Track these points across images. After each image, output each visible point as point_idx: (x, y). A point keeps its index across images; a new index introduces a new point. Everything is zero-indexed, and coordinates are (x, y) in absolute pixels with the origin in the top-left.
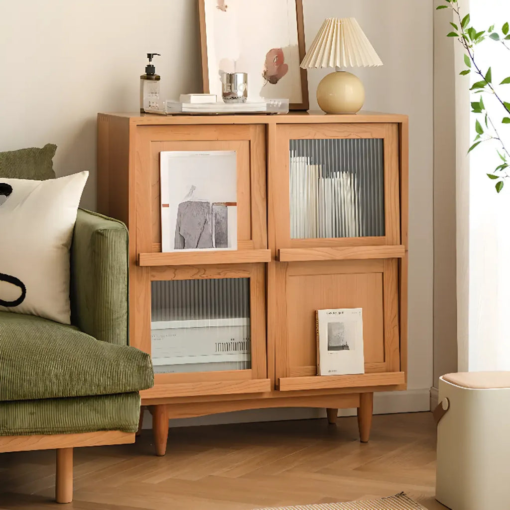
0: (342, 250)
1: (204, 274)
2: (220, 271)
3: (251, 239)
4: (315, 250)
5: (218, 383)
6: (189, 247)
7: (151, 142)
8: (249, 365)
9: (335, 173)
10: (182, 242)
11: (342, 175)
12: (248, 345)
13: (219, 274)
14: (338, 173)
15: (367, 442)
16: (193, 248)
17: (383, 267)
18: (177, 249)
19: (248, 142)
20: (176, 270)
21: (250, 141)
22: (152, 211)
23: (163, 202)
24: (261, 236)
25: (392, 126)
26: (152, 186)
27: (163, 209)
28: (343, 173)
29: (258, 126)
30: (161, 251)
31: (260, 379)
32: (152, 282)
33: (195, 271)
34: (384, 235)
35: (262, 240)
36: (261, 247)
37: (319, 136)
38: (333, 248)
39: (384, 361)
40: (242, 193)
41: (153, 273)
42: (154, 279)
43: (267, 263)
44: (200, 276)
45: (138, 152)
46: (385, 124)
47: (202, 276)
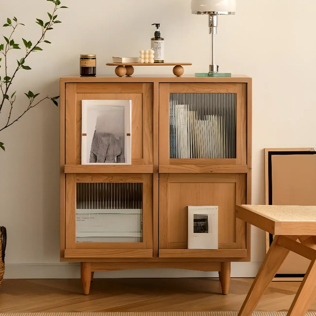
0: (203, 167)
1: (112, 179)
2: (122, 178)
3: (143, 158)
4: (184, 166)
5: (116, 250)
6: (99, 162)
7: (76, 93)
8: (141, 240)
9: (207, 116)
10: (95, 158)
11: (212, 117)
13: (122, 180)
14: (209, 116)
15: (227, 295)
16: (102, 162)
17: (236, 179)
18: (91, 162)
20: (92, 176)
21: (143, 94)
23: (83, 133)
24: (149, 156)
26: (77, 122)
27: (83, 137)
28: (212, 116)
29: (148, 84)
30: (81, 164)
31: (148, 249)
32: (77, 184)
33: (106, 177)
34: (235, 158)
35: (150, 159)
36: (149, 163)
37: (190, 91)
38: (196, 165)
39: (235, 242)
40: (137, 128)
41: (77, 178)
42: (79, 182)
43: (153, 173)
44: (109, 181)
45: (67, 100)
46: (237, 84)
47: (110, 181)
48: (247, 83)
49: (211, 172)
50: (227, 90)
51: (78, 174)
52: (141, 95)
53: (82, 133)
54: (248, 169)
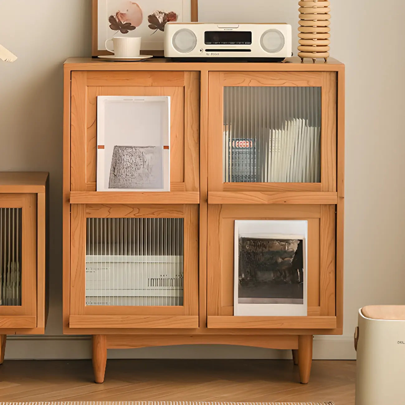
1: (138, 213)
2: (154, 210)
3: (184, 181)
5: (145, 317)
7: (86, 87)
8: (181, 301)
12: (180, 282)
15: (307, 383)
17: (320, 213)
19: (183, 88)
20: (111, 208)
22: (87, 152)
24: (194, 179)
25: (330, 74)
26: (88, 128)
29: (192, 73)
30: (96, 191)
31: (191, 315)
32: (87, 219)
33: (129, 210)
34: (320, 181)
35: (194, 183)
36: (194, 190)
37: (253, 84)
38: (262, 192)
39: (319, 306)
40: (176, 136)
41: (88, 211)
42: (89, 216)
43: (199, 205)
44: (134, 215)
45: (73, 96)
46: (323, 72)
47: (136, 215)
48: (337, 72)
49: (285, 203)
50: (308, 82)
51: (88, 206)
52: (181, 89)
53: (98, 144)
54: (339, 198)
